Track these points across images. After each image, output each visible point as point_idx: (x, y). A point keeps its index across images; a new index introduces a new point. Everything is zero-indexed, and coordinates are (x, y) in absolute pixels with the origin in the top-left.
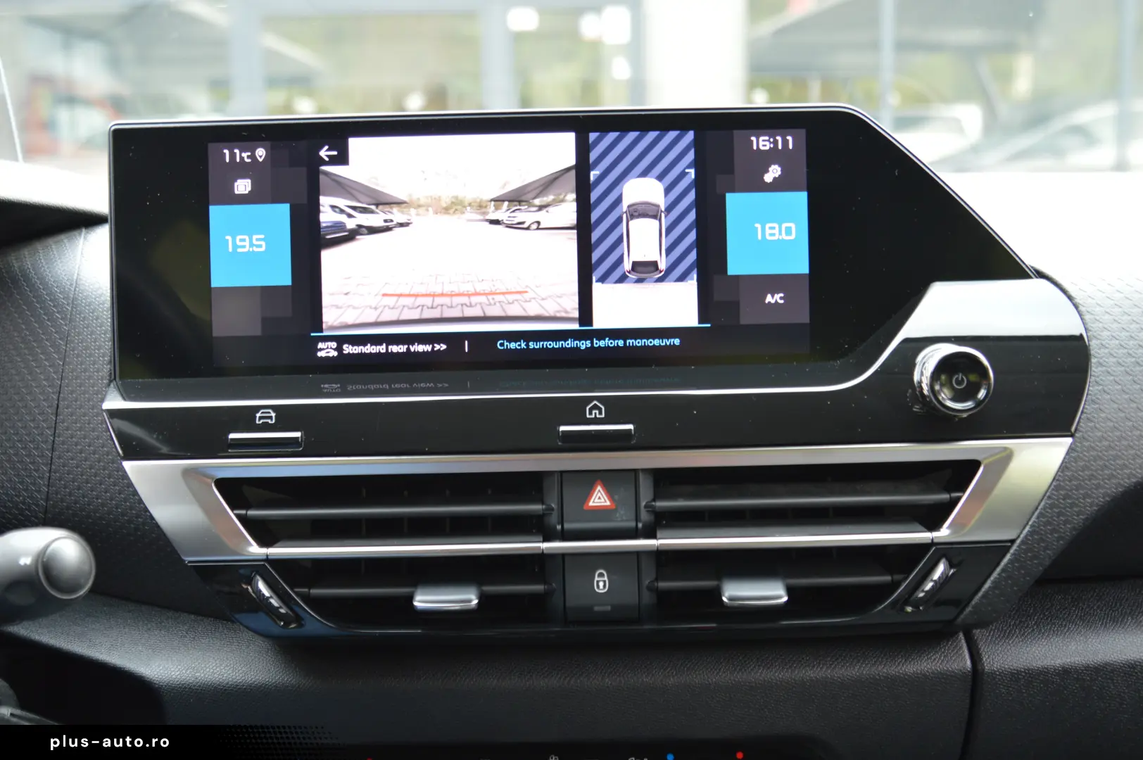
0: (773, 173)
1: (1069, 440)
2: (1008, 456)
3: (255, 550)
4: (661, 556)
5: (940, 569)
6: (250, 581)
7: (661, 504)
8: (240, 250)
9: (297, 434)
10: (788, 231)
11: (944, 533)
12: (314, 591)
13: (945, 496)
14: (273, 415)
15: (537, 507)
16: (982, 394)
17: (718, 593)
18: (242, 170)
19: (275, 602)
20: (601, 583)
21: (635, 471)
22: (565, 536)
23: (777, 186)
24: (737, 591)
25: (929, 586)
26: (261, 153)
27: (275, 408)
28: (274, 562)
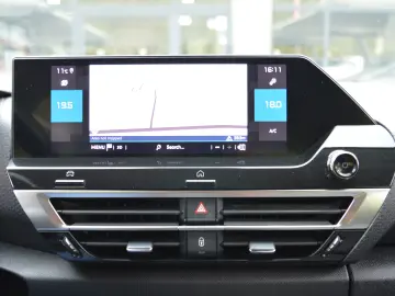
0: (273, 81)
1: (389, 190)
2: (364, 195)
3: (65, 226)
4: (225, 232)
5: (337, 240)
6: (62, 238)
7: (225, 212)
8: (62, 108)
9: (82, 181)
10: (279, 104)
11: (338, 226)
12: (89, 243)
13: (339, 211)
14: (73, 173)
15: (177, 212)
16: (354, 170)
17: (247, 247)
18: (64, 76)
19: (72, 247)
20: (201, 242)
21: (216, 198)
22: (187, 224)
23: (274, 87)
24: (256, 247)
25: (332, 246)
26: (72, 70)
27: (74, 170)
28: (73, 231)
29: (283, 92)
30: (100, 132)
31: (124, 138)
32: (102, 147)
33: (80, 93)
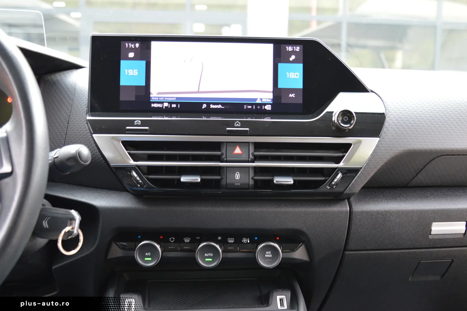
0: (293, 57)
1: (379, 138)
2: (360, 142)
3: (132, 162)
4: (255, 168)
5: (340, 176)
6: (130, 172)
7: (256, 153)
8: (129, 74)
9: (147, 128)
10: (297, 75)
11: (341, 165)
12: (150, 177)
13: (341, 154)
14: (140, 122)
15: (219, 153)
16: (352, 122)
17: (273, 180)
18: (131, 50)
19: (138, 179)
20: (238, 176)
21: (249, 143)
22: (226, 162)
23: (294, 62)
24: (278, 180)
26: (137, 45)
27: (140, 120)
28: (139, 167)
29: (300, 66)
30: (159, 93)
31: (177, 98)
32: (160, 105)
33: (143, 63)
